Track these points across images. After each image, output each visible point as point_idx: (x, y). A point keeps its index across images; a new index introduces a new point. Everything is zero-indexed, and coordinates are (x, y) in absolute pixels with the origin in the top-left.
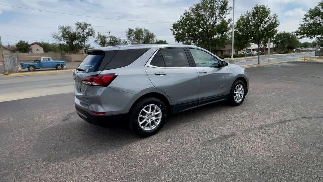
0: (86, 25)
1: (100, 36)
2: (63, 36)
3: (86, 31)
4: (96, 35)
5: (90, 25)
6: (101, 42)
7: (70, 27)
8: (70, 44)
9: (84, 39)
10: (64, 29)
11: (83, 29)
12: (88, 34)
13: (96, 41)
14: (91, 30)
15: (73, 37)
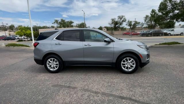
0: (122, 17)
1: (129, 21)
2: (112, 23)
3: (122, 19)
4: (127, 21)
5: (124, 16)
6: (129, 25)
7: (115, 19)
8: (115, 26)
9: (121, 24)
10: (113, 20)
11: (121, 19)
12: (123, 21)
13: (126, 24)
14: (125, 19)
15: (116, 23)
